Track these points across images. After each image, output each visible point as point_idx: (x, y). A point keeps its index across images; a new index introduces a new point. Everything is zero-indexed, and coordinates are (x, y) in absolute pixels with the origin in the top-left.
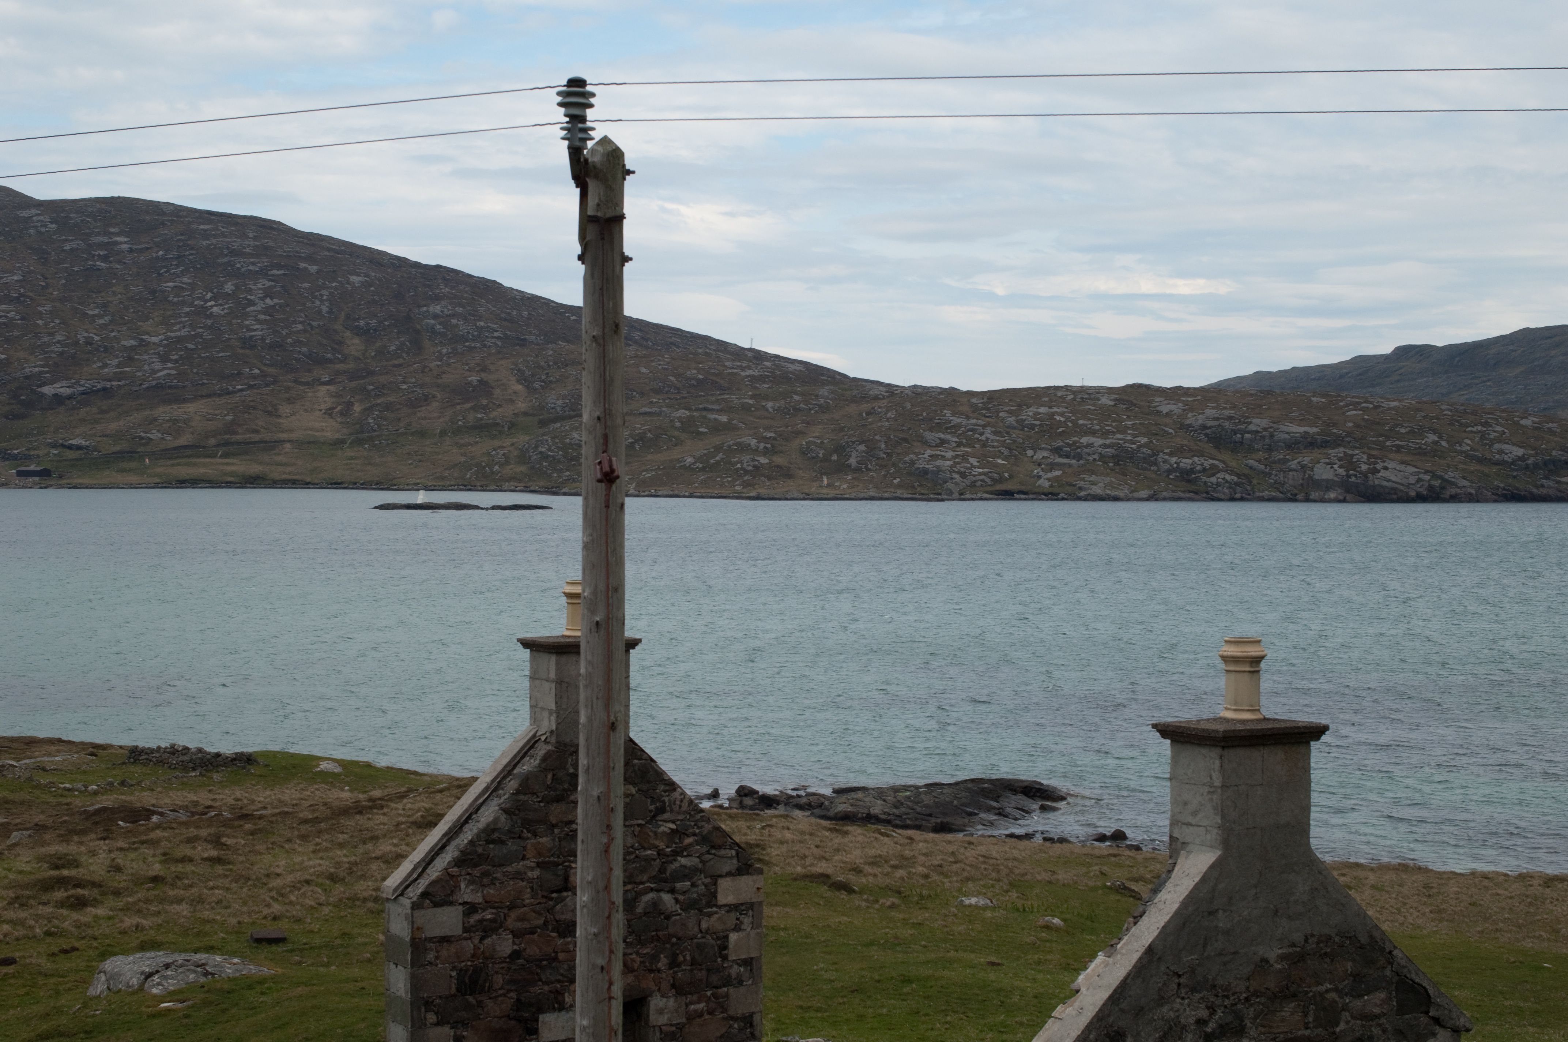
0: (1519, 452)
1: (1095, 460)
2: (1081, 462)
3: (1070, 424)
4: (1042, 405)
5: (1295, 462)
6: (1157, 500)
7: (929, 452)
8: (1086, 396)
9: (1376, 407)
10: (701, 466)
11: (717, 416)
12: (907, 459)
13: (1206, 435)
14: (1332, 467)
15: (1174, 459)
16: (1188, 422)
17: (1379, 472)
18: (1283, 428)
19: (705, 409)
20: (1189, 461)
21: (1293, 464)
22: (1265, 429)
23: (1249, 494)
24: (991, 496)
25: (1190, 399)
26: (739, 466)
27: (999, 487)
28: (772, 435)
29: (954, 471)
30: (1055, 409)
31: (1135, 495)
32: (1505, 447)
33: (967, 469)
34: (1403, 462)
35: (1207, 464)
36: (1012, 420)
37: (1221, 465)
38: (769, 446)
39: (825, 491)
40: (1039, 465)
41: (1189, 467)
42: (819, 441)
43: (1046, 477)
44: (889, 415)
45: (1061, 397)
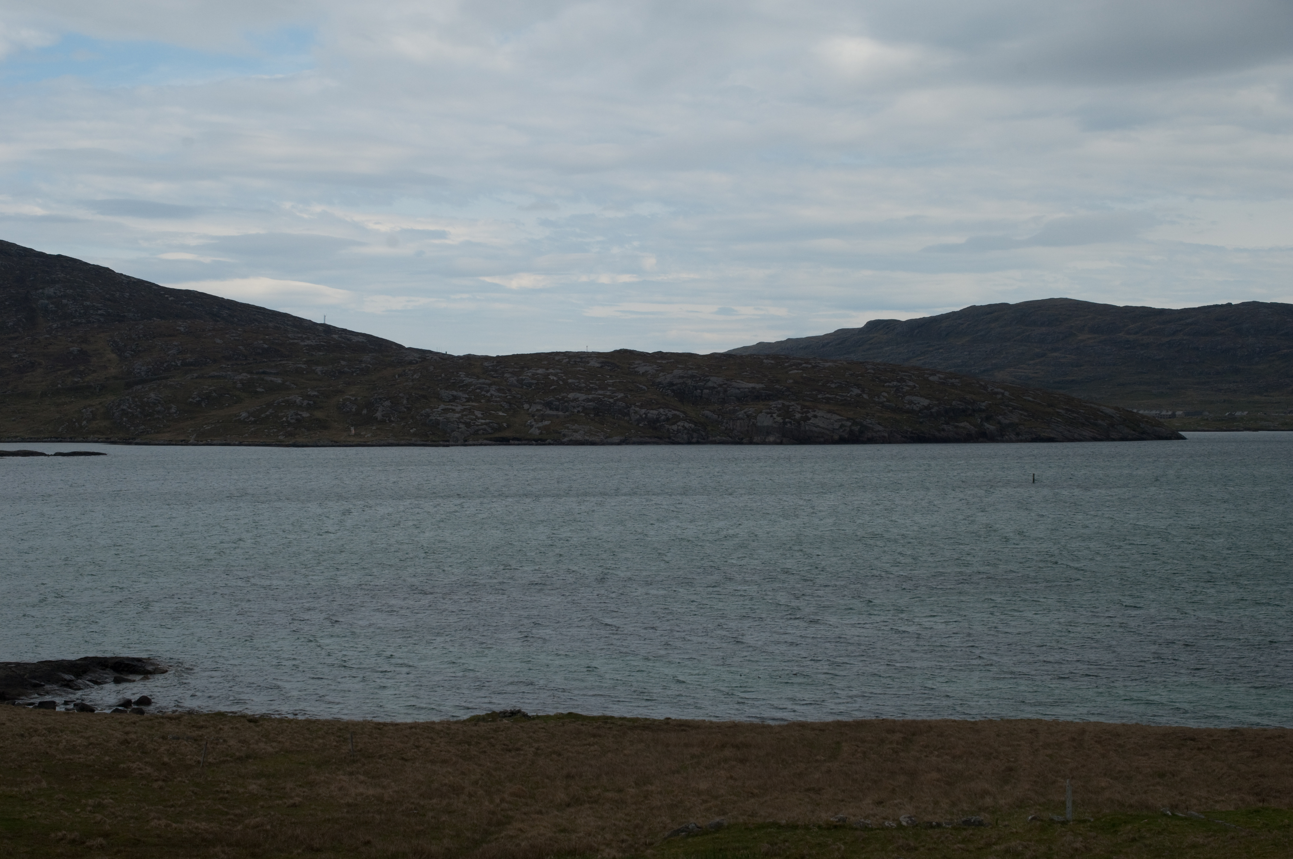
0: (925, 402)
1: (578, 412)
2: (567, 413)
3: (561, 383)
4: (541, 368)
5: (742, 412)
6: (627, 444)
7: (442, 406)
8: (579, 360)
9: (813, 367)
10: (253, 419)
11: (273, 379)
12: (423, 412)
13: (673, 391)
14: (772, 416)
15: (643, 411)
16: (658, 380)
17: (809, 419)
18: (734, 384)
19: (264, 373)
20: (655, 412)
21: (741, 414)
22: (720, 386)
23: (704, 439)
24: (490, 442)
25: (664, 362)
26: (284, 419)
27: (497, 435)
28: (316, 393)
29: (461, 422)
30: (551, 371)
31: (609, 440)
32: (914, 398)
33: (472, 420)
34: (829, 411)
35: (670, 415)
36: (513, 380)
37: (682, 415)
38: (311, 402)
39: (352, 439)
40: (533, 416)
41: (655, 417)
42: (353, 398)
43: (537, 426)
44: (415, 376)
45: (558, 361)
